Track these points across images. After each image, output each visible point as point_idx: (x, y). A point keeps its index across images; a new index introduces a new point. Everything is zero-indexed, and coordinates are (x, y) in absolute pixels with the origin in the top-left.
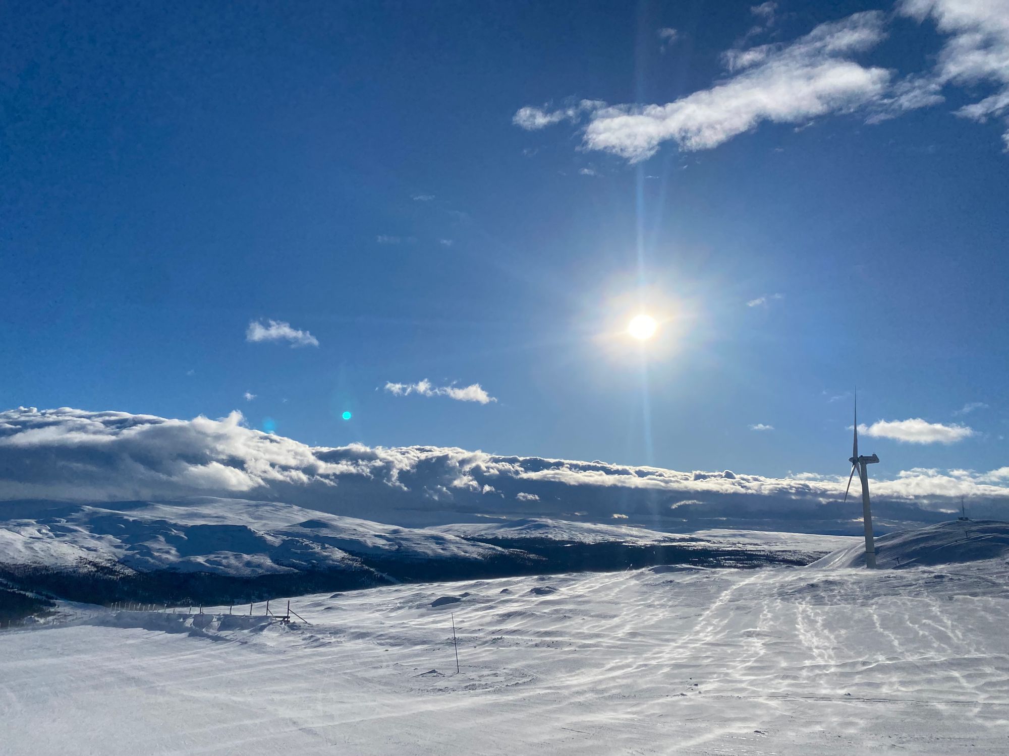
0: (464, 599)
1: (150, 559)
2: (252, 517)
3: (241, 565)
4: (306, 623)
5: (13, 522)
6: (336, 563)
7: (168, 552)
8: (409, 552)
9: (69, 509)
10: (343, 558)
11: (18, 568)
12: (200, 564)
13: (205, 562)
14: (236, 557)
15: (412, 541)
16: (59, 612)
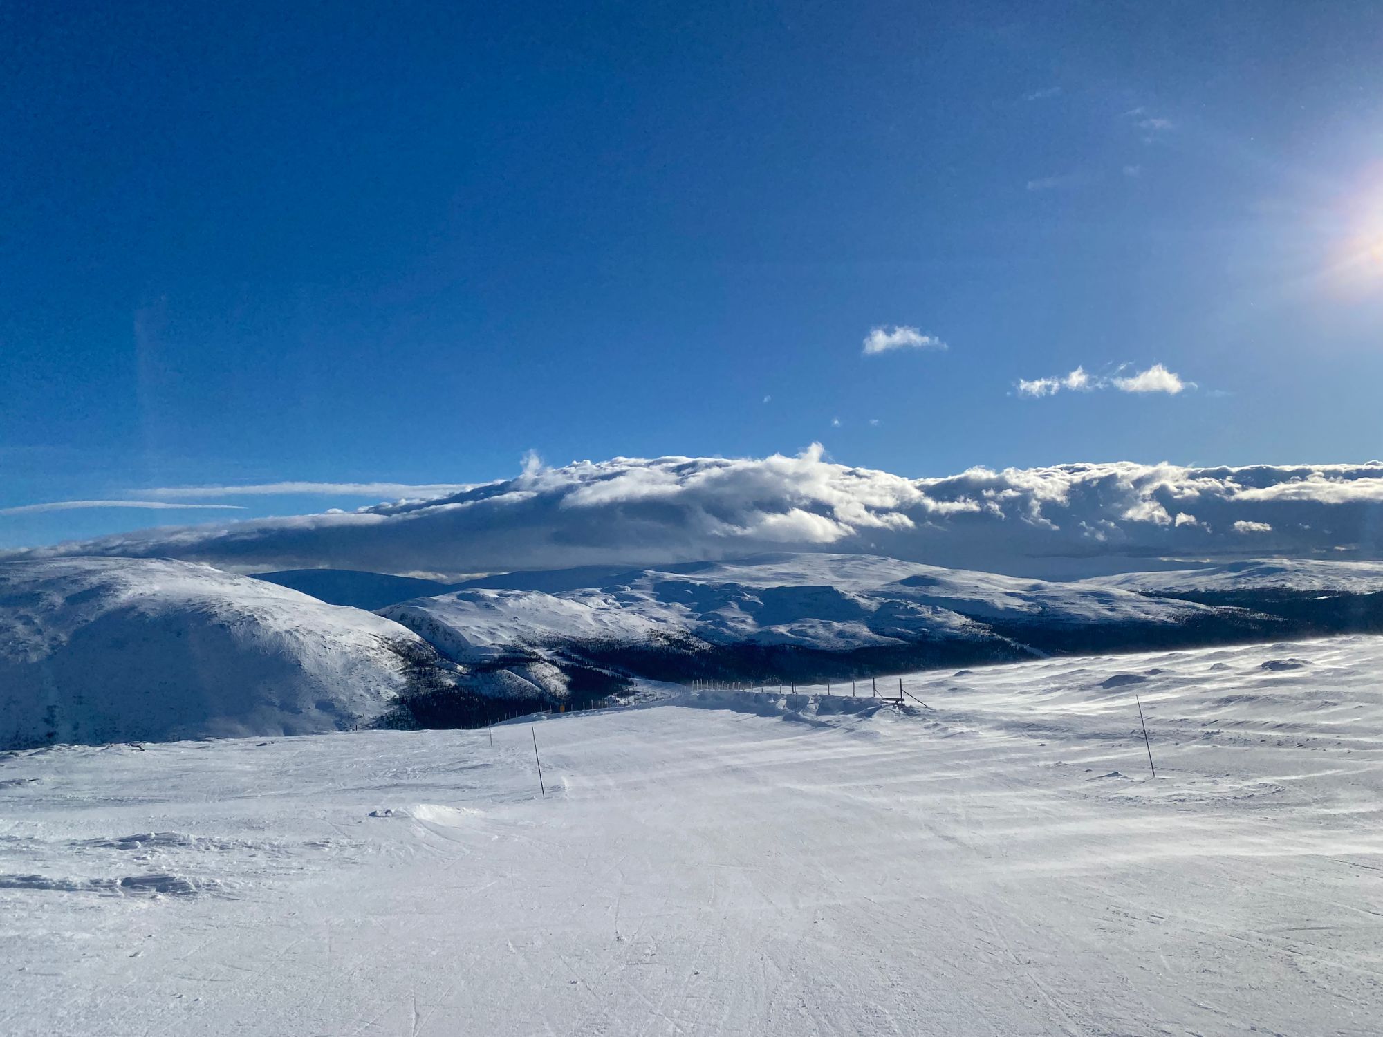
0: (1152, 677)
1: (725, 630)
2: (838, 576)
3: (831, 636)
4: (927, 707)
5: (578, 591)
6: (955, 631)
7: (743, 622)
8: (1059, 615)
9: (631, 574)
10: (964, 625)
11: (590, 643)
12: (782, 634)
13: (788, 632)
14: (824, 625)
15: (1062, 600)
16: (638, 692)
